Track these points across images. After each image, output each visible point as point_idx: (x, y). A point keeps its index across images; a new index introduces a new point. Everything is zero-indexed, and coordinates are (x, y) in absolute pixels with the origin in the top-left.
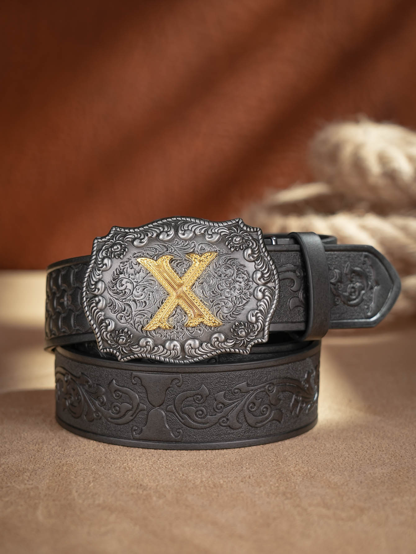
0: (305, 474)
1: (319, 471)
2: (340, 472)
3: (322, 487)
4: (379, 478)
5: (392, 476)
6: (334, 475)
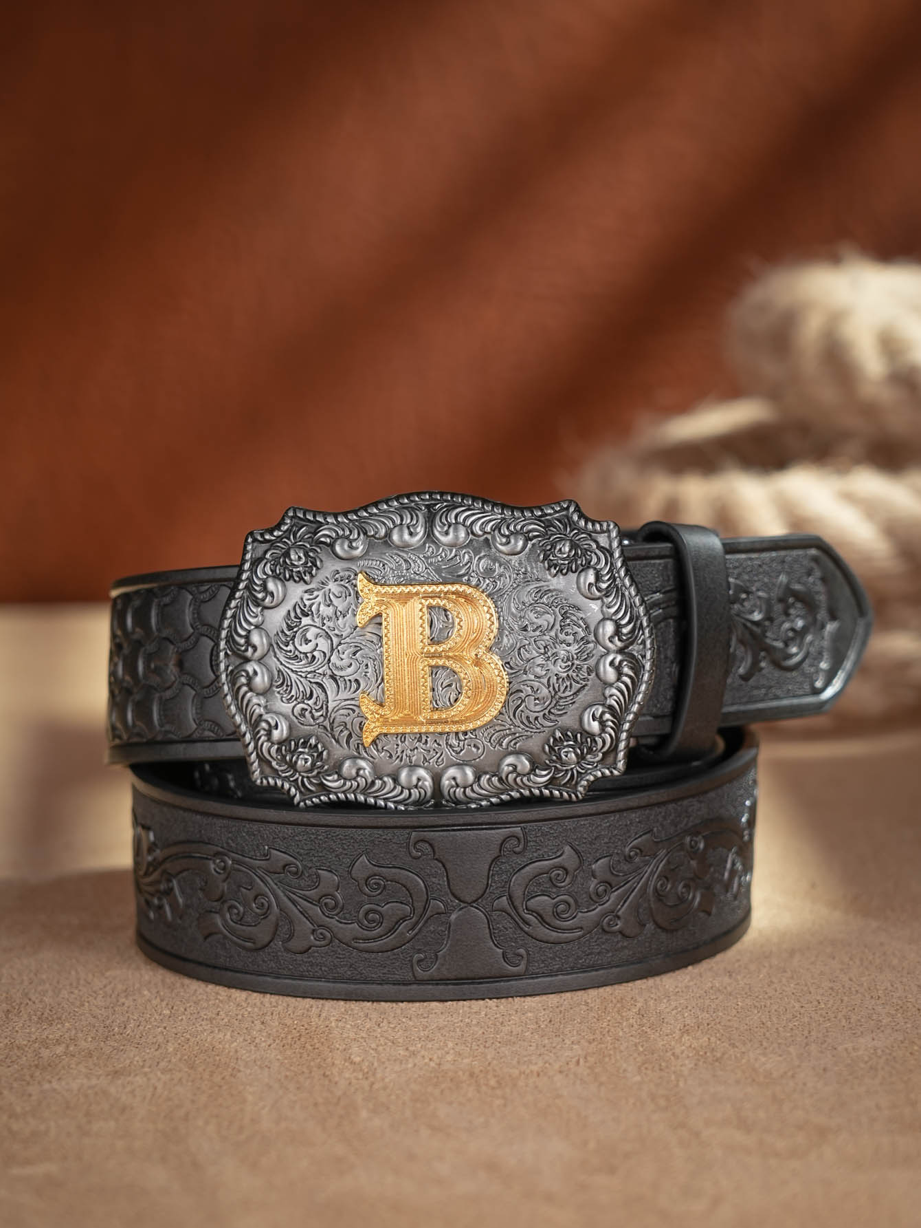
0: (701, 1053)
1: (734, 1046)
2: (779, 1048)
3: (738, 1082)
4: (866, 1059)
5: (894, 1054)
6: (764, 1055)
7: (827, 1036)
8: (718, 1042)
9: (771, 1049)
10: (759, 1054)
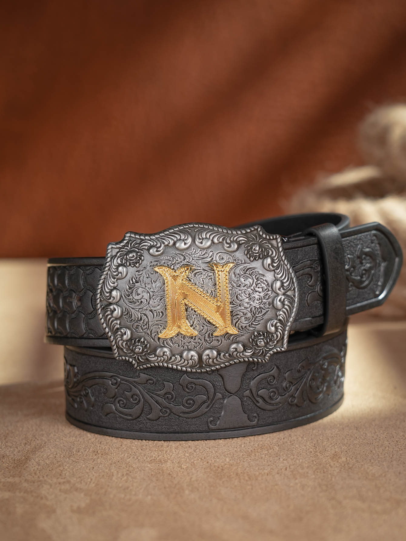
7: (401, 457)
8: (351, 460)
9: (375, 463)
10: (370, 466)
